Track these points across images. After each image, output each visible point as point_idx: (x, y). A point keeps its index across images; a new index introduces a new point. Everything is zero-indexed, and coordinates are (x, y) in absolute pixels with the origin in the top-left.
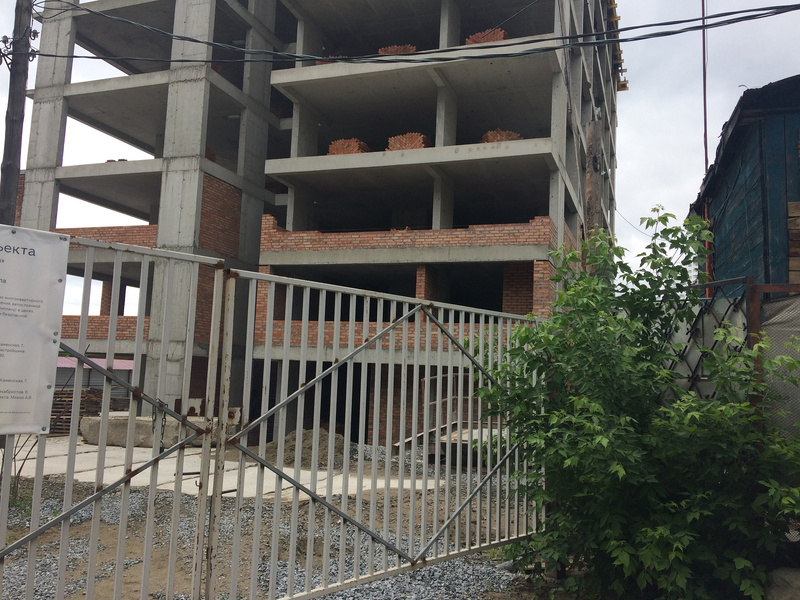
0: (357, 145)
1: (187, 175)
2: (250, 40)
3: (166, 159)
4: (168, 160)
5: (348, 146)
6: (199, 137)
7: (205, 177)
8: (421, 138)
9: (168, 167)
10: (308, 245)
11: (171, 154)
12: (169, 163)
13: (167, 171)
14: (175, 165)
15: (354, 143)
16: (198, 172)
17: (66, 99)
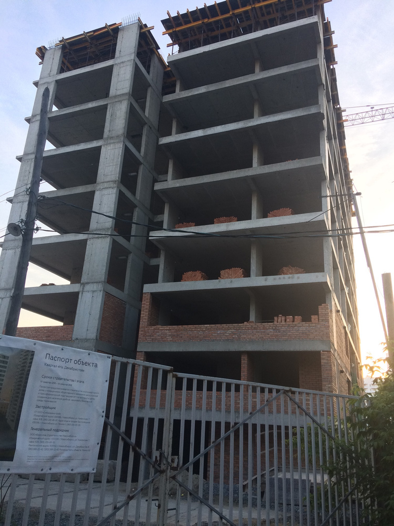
0: (200, 275)
1: (95, 294)
2: (136, 214)
4: (84, 284)
5: (195, 276)
6: (104, 271)
7: (106, 295)
8: (240, 271)
9: (83, 289)
10: (170, 338)
11: (86, 281)
12: (84, 286)
13: (83, 291)
14: (88, 287)
15: (198, 274)
16: (102, 293)
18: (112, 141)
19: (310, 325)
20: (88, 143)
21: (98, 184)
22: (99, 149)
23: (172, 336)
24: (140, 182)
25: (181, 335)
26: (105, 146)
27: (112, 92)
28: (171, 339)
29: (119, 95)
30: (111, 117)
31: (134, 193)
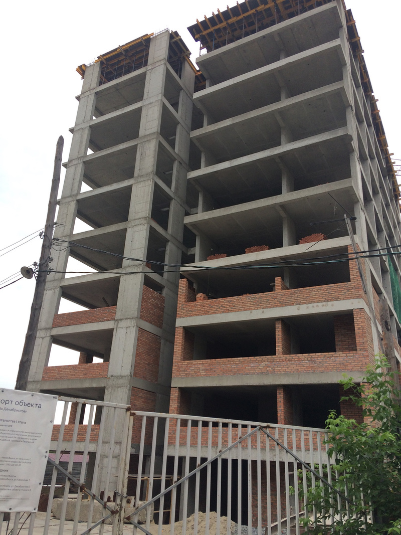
1: (129, 330)
2: (168, 248)
3: (117, 320)
4: (118, 321)
6: (137, 307)
7: (139, 331)
9: (117, 325)
10: (203, 373)
11: (120, 317)
12: (118, 323)
13: (117, 328)
14: (121, 324)
16: (135, 327)
17: (61, 287)
18: (142, 179)
19: (348, 355)
20: (120, 183)
21: (130, 221)
22: (129, 188)
23: (206, 370)
24: (172, 217)
25: (214, 370)
26: (136, 184)
27: (142, 132)
28: (205, 374)
29: (147, 135)
30: (141, 156)
31: (166, 228)
